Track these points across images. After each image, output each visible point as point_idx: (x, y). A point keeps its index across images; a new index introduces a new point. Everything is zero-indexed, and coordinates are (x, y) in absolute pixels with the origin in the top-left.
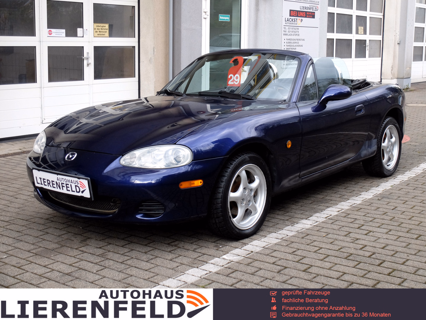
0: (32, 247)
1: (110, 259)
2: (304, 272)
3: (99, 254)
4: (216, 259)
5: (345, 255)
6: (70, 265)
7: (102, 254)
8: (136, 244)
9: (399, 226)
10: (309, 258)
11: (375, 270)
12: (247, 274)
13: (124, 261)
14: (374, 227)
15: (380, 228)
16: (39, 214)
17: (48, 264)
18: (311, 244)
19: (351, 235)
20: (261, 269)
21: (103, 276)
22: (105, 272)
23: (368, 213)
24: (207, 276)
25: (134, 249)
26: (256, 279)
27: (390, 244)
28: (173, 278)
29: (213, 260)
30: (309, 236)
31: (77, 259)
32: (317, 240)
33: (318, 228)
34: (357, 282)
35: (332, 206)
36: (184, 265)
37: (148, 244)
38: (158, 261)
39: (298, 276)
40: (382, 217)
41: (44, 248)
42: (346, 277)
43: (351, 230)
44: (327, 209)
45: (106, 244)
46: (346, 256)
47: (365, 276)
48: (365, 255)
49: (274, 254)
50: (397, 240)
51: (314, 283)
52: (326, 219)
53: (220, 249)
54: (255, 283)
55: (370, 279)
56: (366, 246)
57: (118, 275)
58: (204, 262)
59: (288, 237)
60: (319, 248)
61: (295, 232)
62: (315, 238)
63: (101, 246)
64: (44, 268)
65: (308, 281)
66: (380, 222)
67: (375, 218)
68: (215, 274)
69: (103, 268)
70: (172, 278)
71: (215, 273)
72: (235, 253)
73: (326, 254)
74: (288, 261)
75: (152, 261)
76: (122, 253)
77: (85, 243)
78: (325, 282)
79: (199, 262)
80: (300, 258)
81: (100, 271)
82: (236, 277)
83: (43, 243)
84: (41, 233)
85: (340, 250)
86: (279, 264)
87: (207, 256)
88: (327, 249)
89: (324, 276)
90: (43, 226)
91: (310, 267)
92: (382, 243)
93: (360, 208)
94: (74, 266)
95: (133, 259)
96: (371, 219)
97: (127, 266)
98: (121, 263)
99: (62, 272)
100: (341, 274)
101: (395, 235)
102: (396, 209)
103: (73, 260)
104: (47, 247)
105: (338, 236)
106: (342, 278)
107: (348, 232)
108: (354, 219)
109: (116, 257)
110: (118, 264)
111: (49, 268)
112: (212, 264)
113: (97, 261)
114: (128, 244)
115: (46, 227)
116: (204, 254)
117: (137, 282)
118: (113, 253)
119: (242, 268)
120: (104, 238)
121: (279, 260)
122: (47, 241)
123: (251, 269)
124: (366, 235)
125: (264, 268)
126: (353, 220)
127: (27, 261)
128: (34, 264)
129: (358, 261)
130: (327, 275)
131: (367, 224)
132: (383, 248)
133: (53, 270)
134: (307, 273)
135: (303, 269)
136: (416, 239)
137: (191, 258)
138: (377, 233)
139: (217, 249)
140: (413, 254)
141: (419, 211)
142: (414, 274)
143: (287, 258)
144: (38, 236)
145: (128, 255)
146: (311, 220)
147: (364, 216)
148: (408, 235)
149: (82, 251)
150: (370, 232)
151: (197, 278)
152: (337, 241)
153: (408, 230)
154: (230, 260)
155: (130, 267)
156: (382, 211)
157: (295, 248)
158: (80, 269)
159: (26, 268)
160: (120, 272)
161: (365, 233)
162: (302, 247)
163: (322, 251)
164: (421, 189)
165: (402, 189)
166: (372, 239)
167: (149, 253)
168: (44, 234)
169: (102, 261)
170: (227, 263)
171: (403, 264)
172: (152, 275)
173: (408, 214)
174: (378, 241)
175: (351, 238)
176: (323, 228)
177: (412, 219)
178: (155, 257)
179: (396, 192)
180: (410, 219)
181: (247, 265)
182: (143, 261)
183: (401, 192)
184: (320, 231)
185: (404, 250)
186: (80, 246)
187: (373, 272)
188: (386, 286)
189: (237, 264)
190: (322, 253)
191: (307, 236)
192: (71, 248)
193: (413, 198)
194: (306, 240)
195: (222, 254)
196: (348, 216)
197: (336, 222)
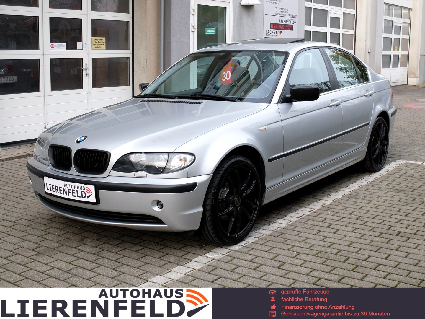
0: (36, 245)
1: (105, 258)
2: (278, 269)
3: (95, 252)
4: (200, 257)
5: (315, 252)
7: (98, 252)
8: (128, 243)
9: (364, 224)
10: (283, 255)
11: (341, 266)
12: (227, 271)
13: (117, 260)
14: (341, 225)
15: (347, 226)
16: (41, 215)
17: (50, 262)
18: (285, 243)
19: (321, 233)
20: (239, 266)
21: (98, 273)
22: (101, 270)
23: (337, 213)
24: (191, 273)
25: (126, 248)
26: (235, 276)
27: (355, 241)
28: (161, 275)
29: (197, 258)
30: (283, 235)
31: (75, 257)
32: (291, 239)
33: (292, 227)
34: (324, 278)
35: (305, 206)
36: (171, 262)
37: (138, 243)
38: (148, 259)
39: (272, 273)
40: (349, 216)
41: (46, 247)
42: (315, 273)
43: (322, 229)
44: (300, 209)
45: (101, 243)
46: (315, 254)
47: (331, 272)
48: (333, 253)
49: (251, 252)
50: (361, 238)
51: (286, 279)
52: (299, 219)
53: (203, 248)
54: (233, 279)
55: (336, 275)
56: (334, 244)
57: (112, 272)
58: (188, 259)
59: (265, 236)
61: (271, 231)
62: (288, 236)
63: (97, 245)
64: (46, 266)
65: (281, 278)
66: (347, 221)
67: (343, 218)
69: (99, 265)
70: (159, 275)
71: (198, 270)
72: (216, 251)
73: (297, 251)
74: (264, 259)
75: (142, 260)
76: (115, 251)
77: (82, 242)
79: (184, 260)
80: (274, 256)
81: (96, 269)
82: (217, 274)
83: (45, 242)
84: (44, 233)
85: (310, 248)
86: (255, 261)
87: (192, 254)
88: (299, 247)
89: (295, 272)
90: (45, 226)
91: (283, 264)
92: (348, 241)
93: (329, 208)
94: (72, 264)
95: (125, 257)
96: (339, 218)
97: (120, 264)
99: (62, 269)
100: (311, 270)
101: (359, 233)
102: (362, 208)
103: (72, 258)
104: (49, 246)
105: (309, 235)
106: (311, 274)
107: (318, 230)
108: (324, 218)
109: (110, 255)
110: (112, 262)
111: (51, 266)
112: (195, 261)
113: (93, 259)
114: (121, 243)
115: (48, 227)
116: (189, 253)
117: (129, 279)
118: (107, 252)
119: (222, 265)
120: (100, 238)
121: (256, 258)
122: (49, 241)
123: (230, 267)
124: (334, 233)
125: (242, 266)
127: (31, 260)
128: (37, 262)
129: (326, 259)
130: (298, 272)
131: (336, 223)
132: (349, 246)
133: (54, 268)
134: (280, 270)
135: (277, 266)
136: (379, 236)
137: (177, 256)
138: (344, 232)
139: (201, 248)
140: (375, 250)
141: (382, 211)
142: (375, 269)
143: (263, 256)
144: (40, 235)
145: (120, 254)
146: (286, 220)
147: (333, 215)
148: (371, 233)
149: (80, 250)
150: (338, 230)
151: (182, 275)
152: (309, 239)
153: (371, 228)
154: (212, 258)
155: (122, 265)
156: (349, 210)
157: (271, 247)
158: (77, 266)
159: (30, 265)
160: (113, 269)
161: (333, 232)
162: (277, 245)
163: (295, 249)
164: (384, 189)
165: (368, 189)
166: (340, 237)
167: (139, 251)
168: (46, 233)
169: (98, 259)
170: (209, 261)
171: (365, 260)
172: (142, 272)
173: (372, 213)
174: (344, 239)
175: (321, 237)
176: (297, 227)
177: (376, 218)
178: (144, 255)
179: (363, 193)
180: (373, 218)
181: (227, 262)
182: (134, 259)
183: (367, 192)
184: (294, 230)
185: (367, 247)
186: (78, 245)
187: (339, 268)
188: (350, 281)
189: (218, 262)
190: (294, 251)
191: (281, 234)
192: (70, 247)
193: (377, 198)
194: (281, 239)
195: (205, 252)
196: (319, 216)
197: (307, 221)
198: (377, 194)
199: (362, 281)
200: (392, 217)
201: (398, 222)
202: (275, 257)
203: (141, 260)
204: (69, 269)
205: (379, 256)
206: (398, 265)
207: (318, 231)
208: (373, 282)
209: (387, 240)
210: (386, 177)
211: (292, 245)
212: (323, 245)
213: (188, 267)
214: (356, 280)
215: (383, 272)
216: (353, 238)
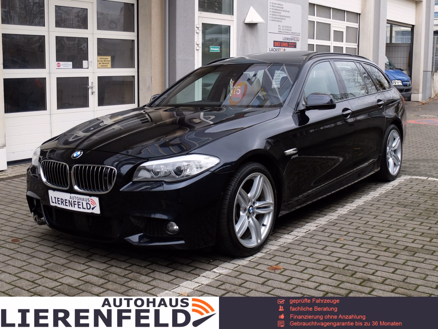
0: (44, 262)
1: (113, 273)
2: (285, 284)
3: (103, 268)
4: (208, 272)
5: (322, 267)
6: (78, 279)
7: (106, 268)
8: (136, 259)
9: (370, 239)
10: (290, 270)
11: (348, 280)
12: (235, 286)
14: (348, 240)
15: (353, 241)
17: (58, 278)
18: (291, 258)
19: (327, 248)
20: (247, 281)
21: (107, 289)
22: (110, 285)
23: (343, 228)
24: (199, 288)
25: (134, 264)
26: (243, 291)
27: (362, 256)
28: (169, 290)
29: (205, 273)
31: (83, 273)
32: (298, 254)
33: (299, 242)
34: (332, 292)
35: (311, 222)
36: (179, 277)
37: (146, 259)
38: (157, 275)
39: (279, 287)
40: (355, 231)
41: (55, 263)
42: (322, 288)
43: (328, 244)
44: (306, 225)
45: (109, 259)
46: (322, 268)
47: (339, 287)
48: (340, 267)
49: (258, 267)
50: (368, 252)
51: (293, 293)
52: (305, 234)
53: (211, 263)
55: (344, 288)
56: (340, 258)
57: (121, 288)
58: (196, 275)
59: (271, 251)
61: (278, 246)
62: (295, 252)
63: (105, 261)
64: (55, 282)
65: (288, 292)
66: (353, 236)
67: (349, 233)
68: (206, 286)
72: (224, 266)
73: (305, 266)
74: (271, 273)
75: (151, 275)
76: (123, 267)
77: (91, 258)
78: (304, 293)
79: (192, 275)
81: (104, 285)
82: (225, 289)
83: (54, 258)
84: (52, 250)
85: (317, 263)
86: (262, 276)
87: (200, 269)
90: (53, 243)
91: (291, 279)
92: (355, 255)
93: (336, 223)
94: (81, 280)
95: (133, 273)
96: (345, 233)
97: (129, 280)
99: (71, 285)
100: (318, 284)
101: (366, 248)
102: (368, 223)
103: (80, 274)
105: (315, 250)
106: (319, 288)
108: (330, 233)
109: (118, 270)
110: (120, 277)
111: (60, 282)
112: (203, 276)
113: (102, 275)
114: (129, 259)
115: (56, 244)
116: (197, 268)
118: (116, 267)
119: (230, 280)
120: (108, 254)
121: (264, 272)
122: (57, 257)
123: (238, 281)
124: (341, 248)
125: (250, 280)
127: (40, 276)
128: (46, 278)
129: (333, 273)
131: (342, 238)
132: (356, 260)
133: (63, 284)
134: (288, 285)
135: (284, 281)
136: (385, 251)
137: (185, 271)
138: (350, 246)
139: (208, 263)
140: (382, 265)
141: (388, 225)
142: (382, 284)
143: (270, 271)
144: (49, 252)
145: (129, 269)
146: (292, 235)
147: (339, 230)
148: (378, 248)
149: (88, 266)
150: (344, 245)
151: (190, 289)
152: (315, 254)
153: (378, 242)
154: (219, 273)
155: (131, 281)
156: (355, 225)
157: (278, 261)
158: (86, 282)
159: (38, 282)
160: (122, 285)
161: (340, 246)
162: (284, 260)
163: (302, 263)
164: (390, 204)
165: (373, 204)
166: (347, 252)
167: (147, 267)
168: (54, 250)
169: (106, 275)
170: (216, 276)
171: (373, 274)
172: (150, 287)
173: (378, 228)
174: (351, 253)
175: (327, 251)
176: (303, 242)
177: (382, 233)
178: (152, 271)
179: (368, 208)
180: (379, 233)
181: (235, 277)
182: (143, 274)
183: (372, 207)
184: (300, 245)
185: (374, 261)
186: (86, 261)
187: (346, 282)
189: (226, 277)
190: (301, 265)
191: (288, 249)
192: (78, 263)
193: (383, 213)
194: (288, 253)
195: (213, 268)
196: (325, 231)
197: (314, 236)
198: (383, 209)
199: (370, 295)
200: (398, 231)
201: (404, 237)
202: (282, 272)
204: (77, 285)
205: (386, 271)
206: (405, 279)
207: (325, 246)
209: (394, 255)
210: (391, 192)
211: (299, 260)
212: (330, 260)
213: (196, 282)
214: (364, 294)
215: (390, 286)
216: (360, 252)
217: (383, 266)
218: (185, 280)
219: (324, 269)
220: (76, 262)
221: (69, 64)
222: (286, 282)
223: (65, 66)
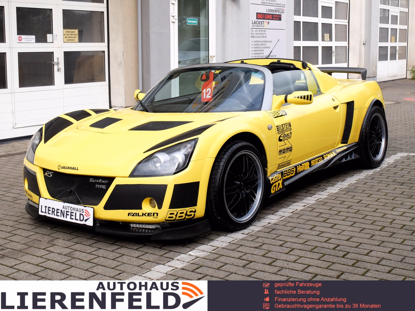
1: (77, 258)
2: (269, 266)
3: (65, 253)
4: (183, 255)
5: (310, 248)
6: (37, 265)
7: (69, 253)
8: (103, 243)
9: (363, 218)
10: (275, 251)
11: (339, 261)
12: (213, 269)
13: (90, 260)
14: (339, 220)
15: (345, 221)
17: (14, 264)
18: (276, 239)
19: (316, 228)
20: (226, 264)
21: (69, 275)
22: (72, 271)
23: (334, 207)
24: (173, 272)
25: (101, 248)
26: (222, 274)
27: (355, 236)
28: (139, 275)
29: (179, 257)
30: (274, 230)
31: (43, 259)
32: (283, 234)
33: (284, 223)
34: (321, 274)
35: (298, 201)
36: (150, 261)
37: (115, 242)
38: (125, 259)
39: (263, 270)
40: (347, 210)
41: (12, 249)
42: (310, 269)
43: (317, 224)
44: (293, 205)
45: (74, 243)
46: (310, 249)
47: (329, 268)
48: (330, 248)
49: (240, 249)
50: (361, 232)
51: (278, 276)
52: (292, 214)
53: (186, 246)
54: (220, 277)
55: (335, 270)
56: (330, 239)
57: (85, 273)
58: (170, 258)
59: (254, 232)
60: (284, 242)
61: (261, 227)
62: (280, 232)
63: (68, 246)
64: (11, 269)
65: (273, 274)
66: (345, 215)
67: (340, 212)
68: (181, 270)
69: (70, 267)
70: (137, 275)
72: (201, 249)
73: (291, 247)
74: (254, 255)
75: (119, 259)
76: (89, 252)
77: (52, 243)
78: (290, 275)
79: (165, 259)
81: (66, 270)
82: (202, 272)
83: (11, 244)
85: (305, 244)
86: (244, 259)
87: (174, 253)
88: (293, 242)
89: (288, 269)
91: (276, 261)
92: (347, 235)
93: (325, 203)
94: (40, 266)
95: (100, 257)
96: (336, 212)
97: (94, 265)
98: (88, 261)
99: (29, 272)
100: (306, 266)
101: (359, 227)
102: (361, 202)
103: (40, 260)
104: (15, 248)
105: (303, 230)
106: (307, 270)
109: (83, 256)
110: (85, 262)
111: (16, 269)
112: (178, 260)
113: (64, 260)
114: (95, 243)
115: (14, 229)
116: (171, 251)
118: (80, 252)
119: (208, 263)
120: (71, 238)
121: (245, 255)
122: (15, 243)
123: (216, 265)
124: (331, 227)
125: (230, 263)
126: (319, 214)
129: (323, 254)
130: (291, 268)
131: (332, 218)
132: (348, 240)
133: (20, 270)
134: (272, 267)
135: (268, 263)
136: (380, 230)
137: (157, 255)
138: (342, 226)
139: (184, 246)
141: (384, 204)
142: (378, 264)
143: (252, 253)
144: (5, 237)
145: (94, 254)
146: (277, 215)
147: (329, 210)
148: (372, 227)
149: (49, 251)
150: (335, 224)
152: (303, 234)
153: (372, 221)
154: (196, 256)
155: (97, 266)
156: (347, 204)
157: (261, 243)
158: (46, 268)
160: (86, 270)
161: (330, 226)
162: (268, 241)
164: (385, 182)
165: (367, 182)
166: (338, 231)
167: (116, 251)
168: (12, 235)
169: (69, 260)
170: (193, 259)
171: (367, 255)
172: (118, 272)
173: (373, 206)
174: (342, 233)
175: (316, 232)
176: (290, 222)
177: (377, 211)
178: (121, 255)
179: (361, 186)
180: (374, 212)
181: (213, 260)
182: (109, 259)
183: (366, 185)
184: (286, 225)
185: (369, 241)
186: (47, 246)
187: (338, 263)
188: (350, 276)
189: (203, 260)
190: (287, 246)
192: (38, 248)
193: (377, 191)
194: (272, 234)
195: (188, 250)
196: (314, 211)
197: (301, 216)
198: (377, 187)
199: (364, 277)
200: (394, 210)
201: (401, 215)
202: (266, 253)
203: (117, 260)
205: (382, 251)
206: (403, 259)
207: (313, 226)
208: (376, 277)
209: (390, 234)
210: (387, 170)
211: (284, 241)
212: (319, 240)
213: (170, 266)
214: (357, 276)
215: (387, 267)
216: (352, 232)
217: (378, 245)
218: (157, 264)
219: (312, 250)
220: (36, 247)
221: (32, 38)
222: (270, 264)
223: (28, 40)
